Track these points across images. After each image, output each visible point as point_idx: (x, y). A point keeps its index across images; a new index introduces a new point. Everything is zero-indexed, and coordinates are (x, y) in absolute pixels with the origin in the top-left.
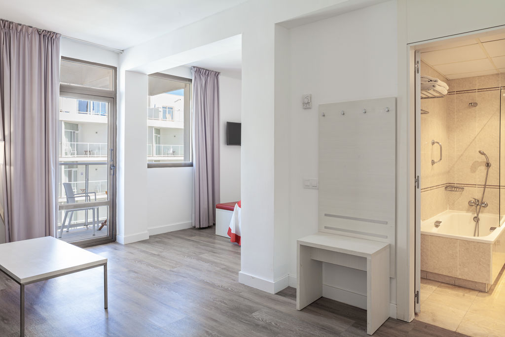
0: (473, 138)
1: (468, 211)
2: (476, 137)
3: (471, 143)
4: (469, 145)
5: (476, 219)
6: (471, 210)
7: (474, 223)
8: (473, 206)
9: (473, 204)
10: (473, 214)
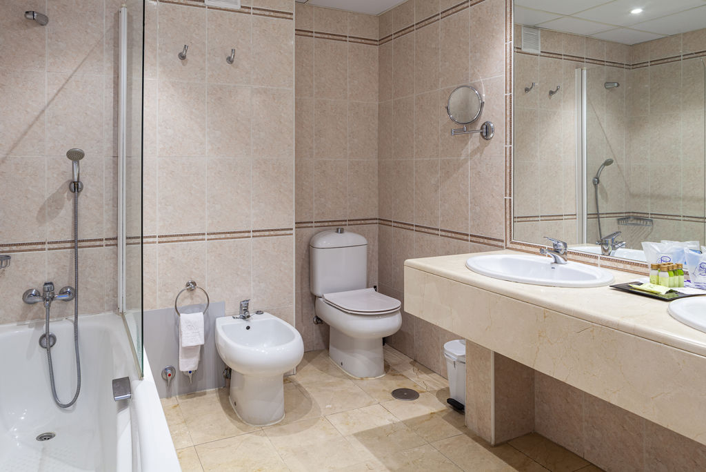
0: (36, 114)
1: (22, 319)
2: (43, 111)
3: (30, 126)
4: (25, 133)
5: (48, 341)
6: (31, 315)
7: (40, 353)
8: (35, 303)
9: (38, 299)
10: (38, 325)
